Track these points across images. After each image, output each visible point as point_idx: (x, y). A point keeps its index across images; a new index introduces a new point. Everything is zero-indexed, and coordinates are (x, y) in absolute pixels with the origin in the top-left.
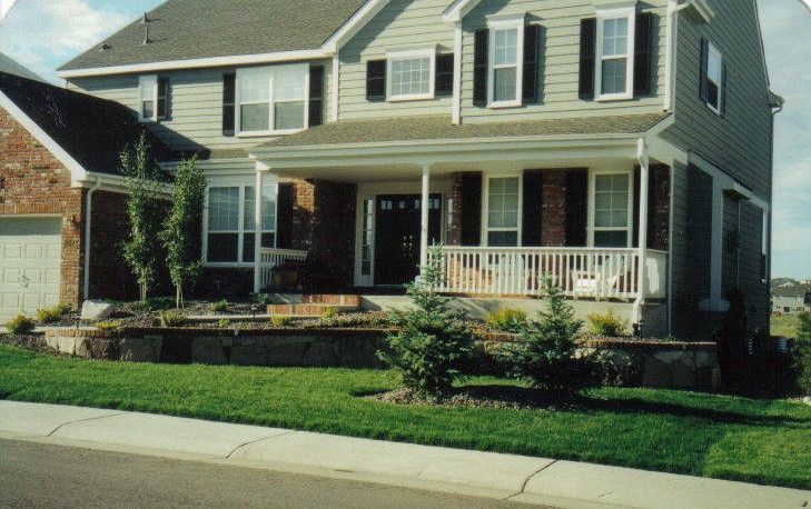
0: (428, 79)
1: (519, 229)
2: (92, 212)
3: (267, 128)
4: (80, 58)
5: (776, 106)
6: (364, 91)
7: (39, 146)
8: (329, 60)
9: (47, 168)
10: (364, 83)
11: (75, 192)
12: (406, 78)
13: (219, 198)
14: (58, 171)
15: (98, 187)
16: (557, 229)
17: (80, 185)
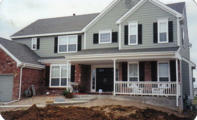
0: (110, 38)
1: (138, 77)
2: (22, 73)
3: (66, 51)
4: (16, 34)
5: (190, 46)
6: (93, 41)
7: (8, 56)
8: (83, 33)
9: (10, 61)
10: (93, 39)
11: (18, 68)
12: (104, 38)
13: (54, 69)
14: (13, 62)
15: (24, 66)
16: (149, 77)
17: (19, 66)
